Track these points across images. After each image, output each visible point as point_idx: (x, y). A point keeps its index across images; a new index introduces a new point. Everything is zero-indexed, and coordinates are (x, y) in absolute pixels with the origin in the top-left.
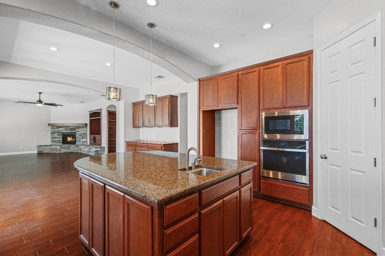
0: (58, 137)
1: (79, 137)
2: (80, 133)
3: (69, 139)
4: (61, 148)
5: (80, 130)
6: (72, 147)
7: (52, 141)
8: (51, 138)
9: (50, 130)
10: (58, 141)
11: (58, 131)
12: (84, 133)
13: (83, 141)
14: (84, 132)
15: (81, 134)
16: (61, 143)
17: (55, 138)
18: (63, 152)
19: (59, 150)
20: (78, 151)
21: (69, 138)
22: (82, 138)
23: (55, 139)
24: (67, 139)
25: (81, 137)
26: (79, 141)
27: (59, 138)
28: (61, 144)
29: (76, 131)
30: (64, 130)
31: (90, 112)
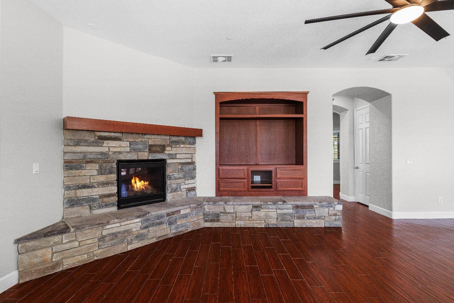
0: (102, 178)
1: (176, 175)
2: (178, 161)
3: (138, 184)
4: (146, 227)
5: (179, 150)
6: (182, 212)
7: (72, 203)
8: (68, 188)
9: (61, 148)
10: (102, 196)
11: (102, 153)
12: (190, 161)
13: (187, 186)
14: (189, 156)
15: (181, 163)
16: (113, 205)
17: (85, 187)
18: (154, 240)
19: (140, 237)
20: (199, 224)
21: (137, 180)
22: (184, 177)
23: (84, 193)
24: (131, 184)
25: (181, 175)
26: (175, 190)
27: (105, 184)
28: (114, 209)
29: (169, 155)
30: (128, 149)
31: (217, 94)
